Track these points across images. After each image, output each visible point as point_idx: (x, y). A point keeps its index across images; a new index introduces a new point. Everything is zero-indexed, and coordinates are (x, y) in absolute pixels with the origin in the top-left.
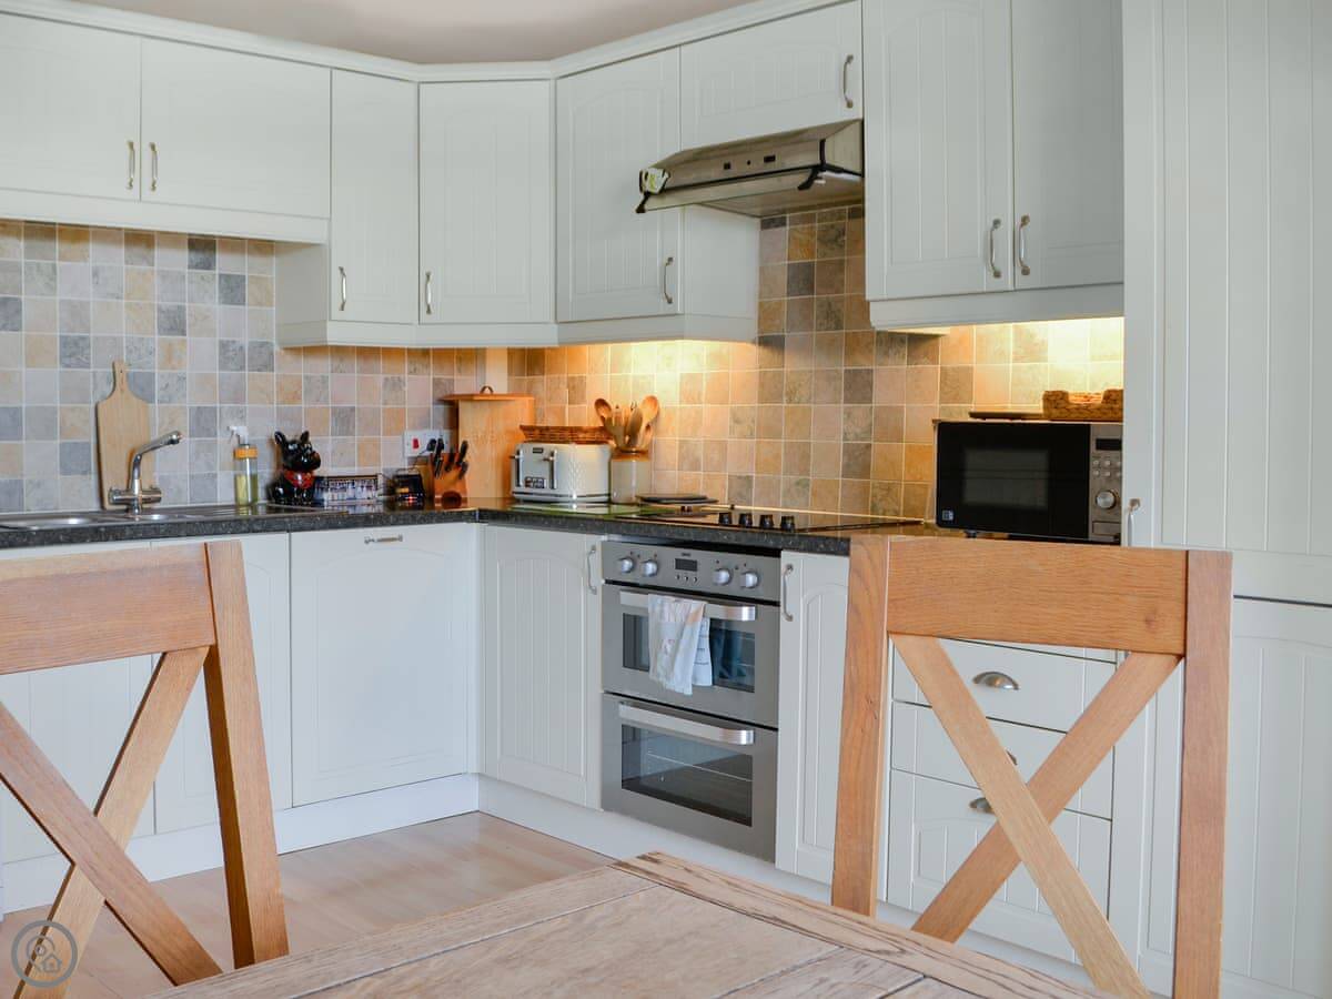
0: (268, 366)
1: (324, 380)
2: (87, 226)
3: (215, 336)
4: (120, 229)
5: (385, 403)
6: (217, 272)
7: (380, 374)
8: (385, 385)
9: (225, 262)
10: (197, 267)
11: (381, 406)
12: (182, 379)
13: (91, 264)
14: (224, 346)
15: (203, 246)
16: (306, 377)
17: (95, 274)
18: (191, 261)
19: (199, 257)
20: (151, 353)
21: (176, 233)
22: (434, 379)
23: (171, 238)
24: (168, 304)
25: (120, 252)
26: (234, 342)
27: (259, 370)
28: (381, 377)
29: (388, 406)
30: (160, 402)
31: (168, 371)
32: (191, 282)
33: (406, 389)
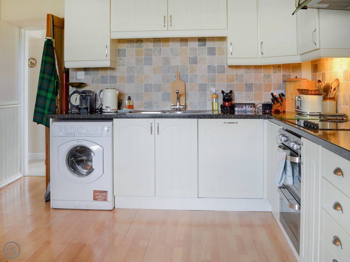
0: (223, 72)
1: (242, 76)
2: (169, 38)
3: (206, 64)
4: (178, 38)
5: (264, 82)
6: (207, 47)
7: (262, 73)
8: (264, 77)
9: (209, 44)
10: (201, 46)
11: (263, 83)
12: (196, 76)
13: (170, 47)
14: (209, 67)
15: (202, 40)
16: (236, 75)
17: (171, 50)
18: (199, 44)
19: (201, 43)
20: (187, 69)
21: (194, 37)
22: (283, 75)
23: (193, 39)
24: (192, 56)
25: (178, 44)
26: (212, 65)
27: (220, 73)
28: (263, 74)
29: (265, 83)
30: (190, 82)
31: (192, 74)
32: (199, 50)
33: (272, 77)
